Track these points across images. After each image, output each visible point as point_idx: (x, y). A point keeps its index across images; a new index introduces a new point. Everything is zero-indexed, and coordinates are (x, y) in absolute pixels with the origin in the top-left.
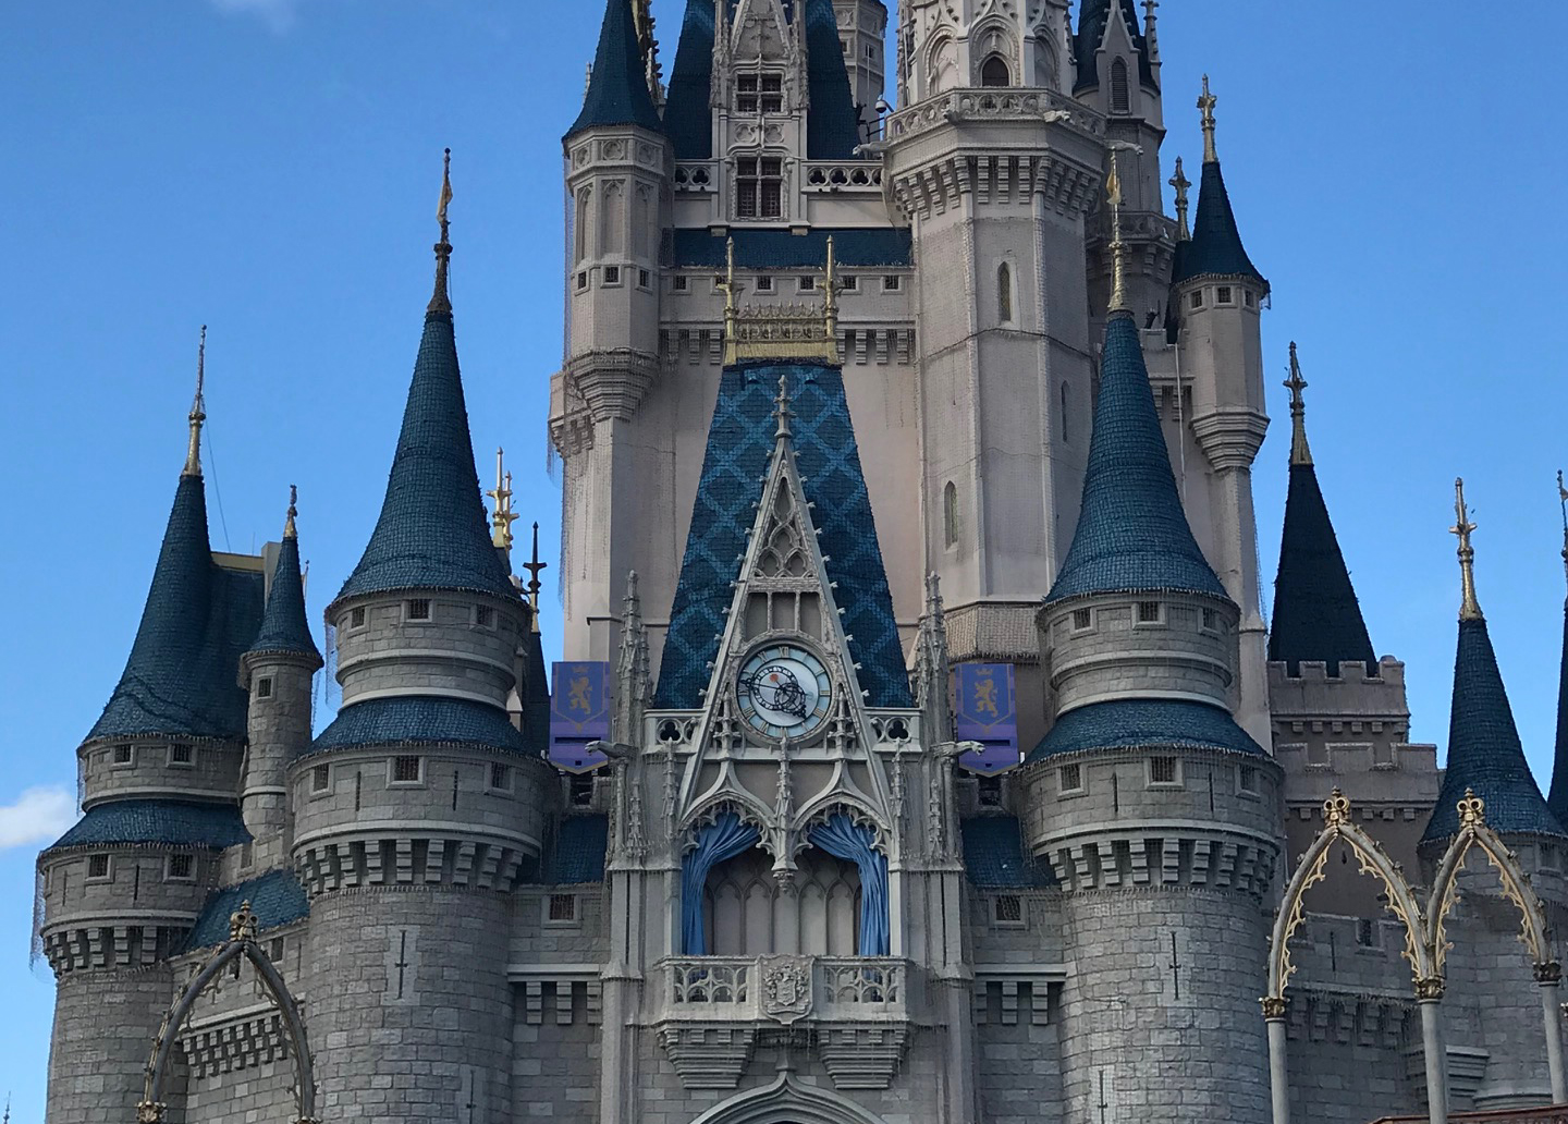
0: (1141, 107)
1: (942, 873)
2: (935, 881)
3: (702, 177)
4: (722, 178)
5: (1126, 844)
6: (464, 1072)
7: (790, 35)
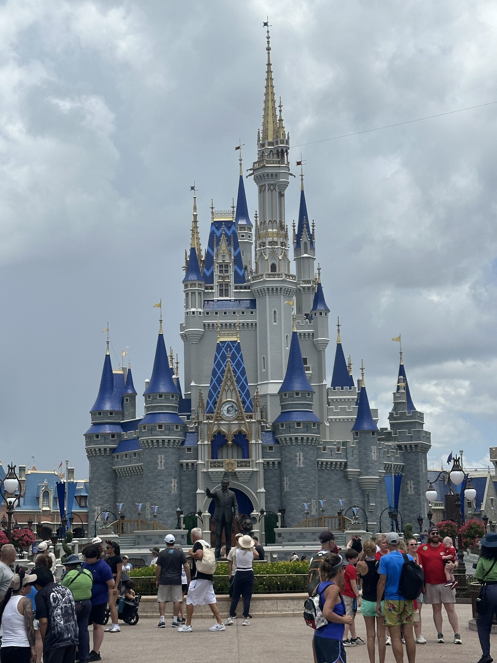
1: (258, 443)
2: (257, 445)
3: (212, 288)
4: (216, 288)
5: (291, 438)
6: (173, 480)
7: (230, 255)
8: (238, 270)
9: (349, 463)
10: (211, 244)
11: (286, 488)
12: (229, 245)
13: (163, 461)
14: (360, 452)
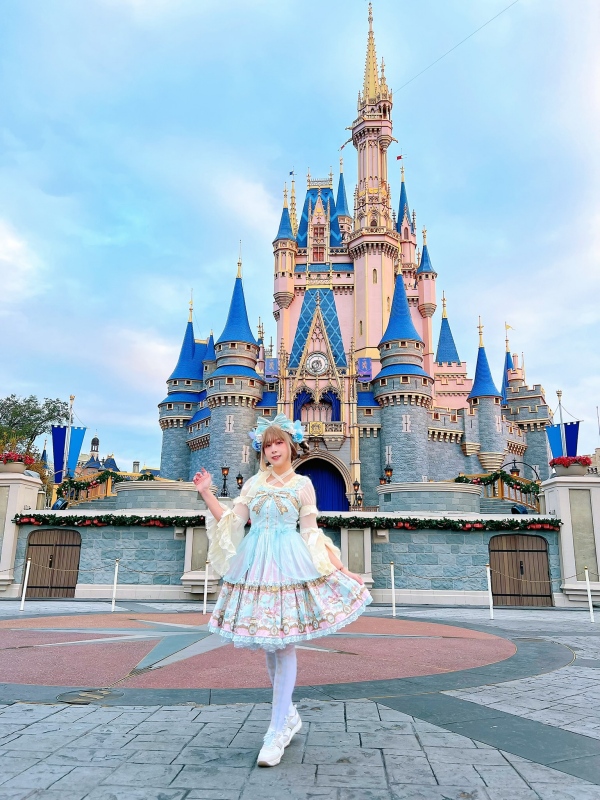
0: (411, 238)
1: (353, 403)
2: (351, 405)
3: (305, 252)
4: (310, 252)
5: (395, 396)
6: (244, 447)
7: (326, 218)
8: (335, 235)
9: (467, 435)
10: (305, 211)
11: (389, 460)
12: (325, 208)
13: (232, 422)
14: (480, 422)
